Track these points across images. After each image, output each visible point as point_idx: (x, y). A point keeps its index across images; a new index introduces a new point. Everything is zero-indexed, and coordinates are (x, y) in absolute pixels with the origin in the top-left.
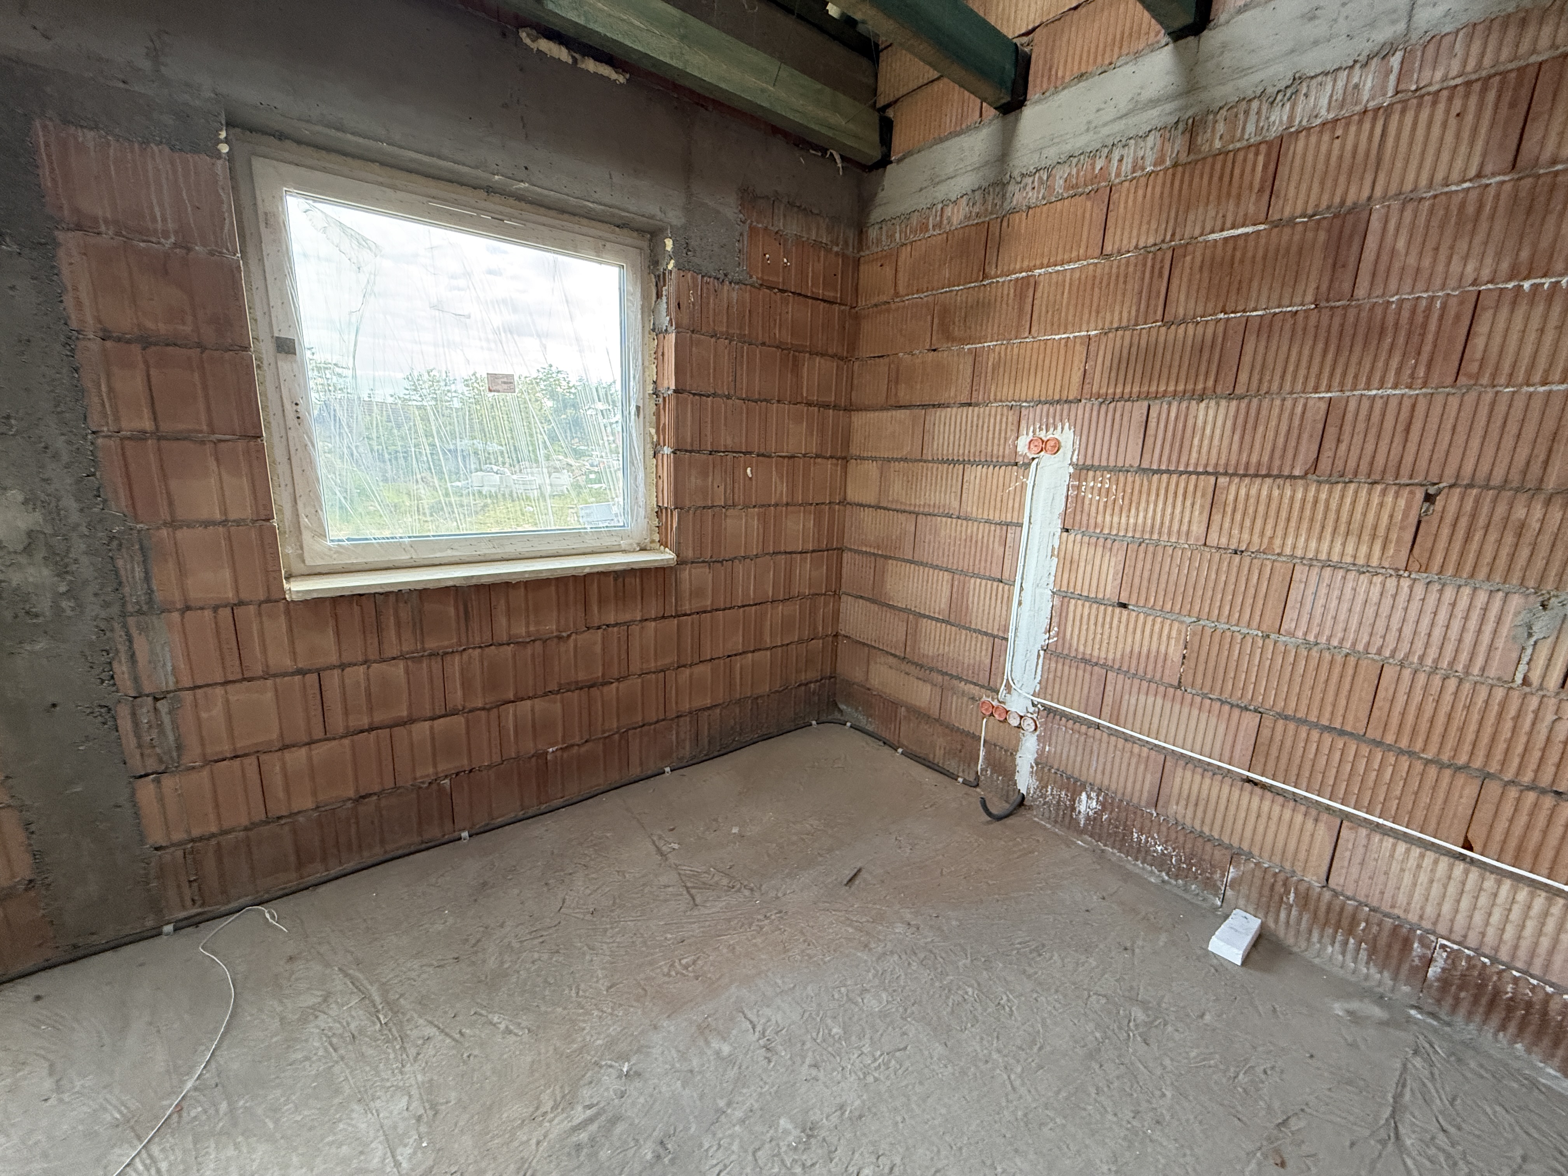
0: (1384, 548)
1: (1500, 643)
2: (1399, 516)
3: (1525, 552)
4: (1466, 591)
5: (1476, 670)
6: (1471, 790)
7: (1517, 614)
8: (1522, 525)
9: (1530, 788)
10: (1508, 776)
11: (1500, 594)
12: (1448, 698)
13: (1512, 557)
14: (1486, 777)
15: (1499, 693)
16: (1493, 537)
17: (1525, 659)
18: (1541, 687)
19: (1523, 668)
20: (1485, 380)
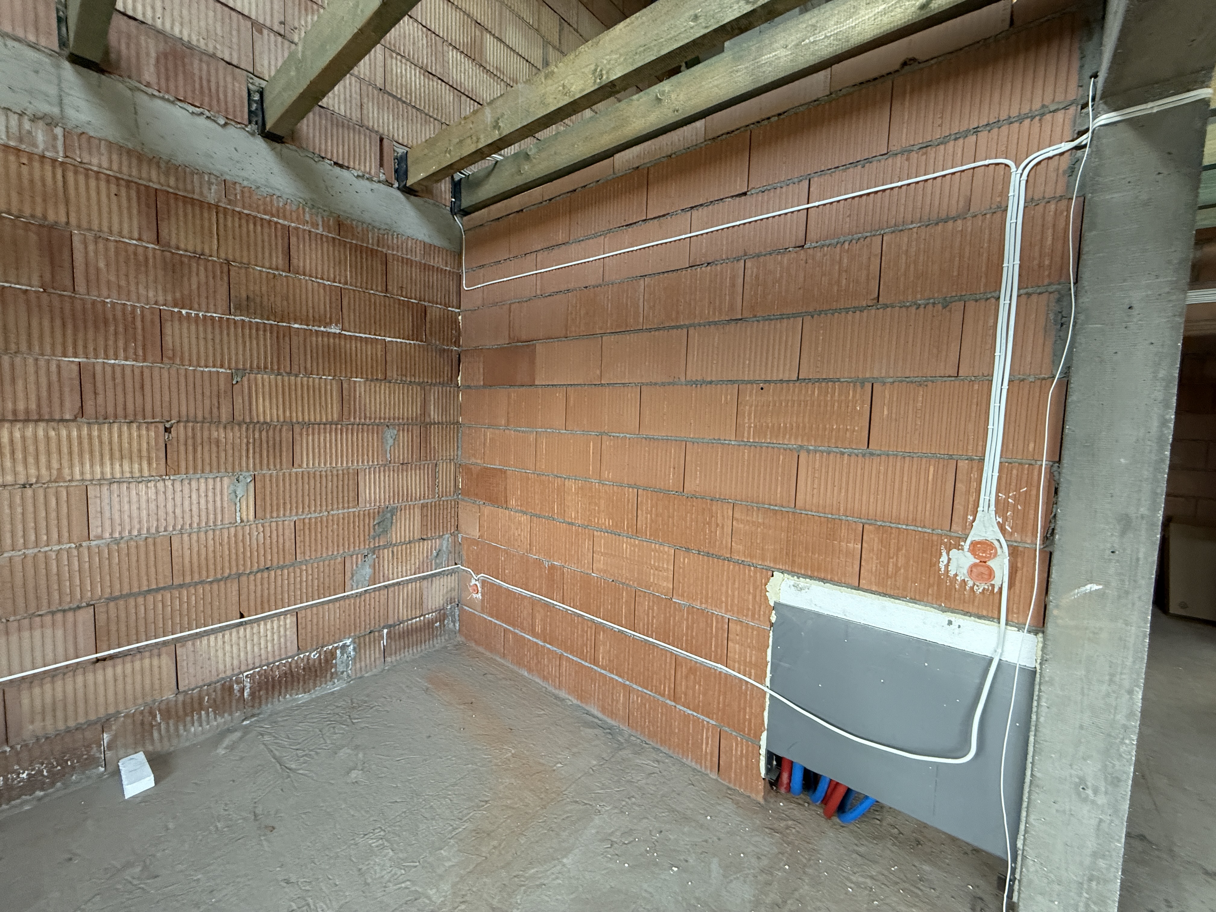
0: (149, 464)
1: (225, 505)
2: (153, 443)
3: (223, 455)
4: (202, 481)
5: (219, 523)
6: (235, 587)
7: (228, 487)
8: (218, 442)
9: (257, 572)
10: (248, 572)
11: (218, 479)
12: (211, 542)
13: (218, 457)
14: (239, 576)
15: (232, 530)
16: (206, 448)
17: (238, 509)
18: (248, 521)
19: (238, 514)
20: (178, 361)
